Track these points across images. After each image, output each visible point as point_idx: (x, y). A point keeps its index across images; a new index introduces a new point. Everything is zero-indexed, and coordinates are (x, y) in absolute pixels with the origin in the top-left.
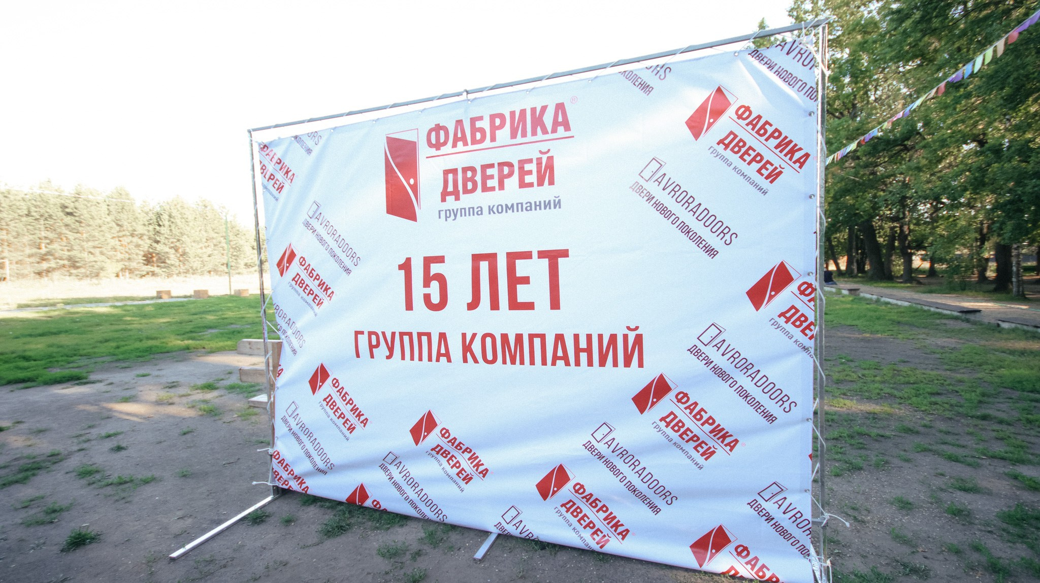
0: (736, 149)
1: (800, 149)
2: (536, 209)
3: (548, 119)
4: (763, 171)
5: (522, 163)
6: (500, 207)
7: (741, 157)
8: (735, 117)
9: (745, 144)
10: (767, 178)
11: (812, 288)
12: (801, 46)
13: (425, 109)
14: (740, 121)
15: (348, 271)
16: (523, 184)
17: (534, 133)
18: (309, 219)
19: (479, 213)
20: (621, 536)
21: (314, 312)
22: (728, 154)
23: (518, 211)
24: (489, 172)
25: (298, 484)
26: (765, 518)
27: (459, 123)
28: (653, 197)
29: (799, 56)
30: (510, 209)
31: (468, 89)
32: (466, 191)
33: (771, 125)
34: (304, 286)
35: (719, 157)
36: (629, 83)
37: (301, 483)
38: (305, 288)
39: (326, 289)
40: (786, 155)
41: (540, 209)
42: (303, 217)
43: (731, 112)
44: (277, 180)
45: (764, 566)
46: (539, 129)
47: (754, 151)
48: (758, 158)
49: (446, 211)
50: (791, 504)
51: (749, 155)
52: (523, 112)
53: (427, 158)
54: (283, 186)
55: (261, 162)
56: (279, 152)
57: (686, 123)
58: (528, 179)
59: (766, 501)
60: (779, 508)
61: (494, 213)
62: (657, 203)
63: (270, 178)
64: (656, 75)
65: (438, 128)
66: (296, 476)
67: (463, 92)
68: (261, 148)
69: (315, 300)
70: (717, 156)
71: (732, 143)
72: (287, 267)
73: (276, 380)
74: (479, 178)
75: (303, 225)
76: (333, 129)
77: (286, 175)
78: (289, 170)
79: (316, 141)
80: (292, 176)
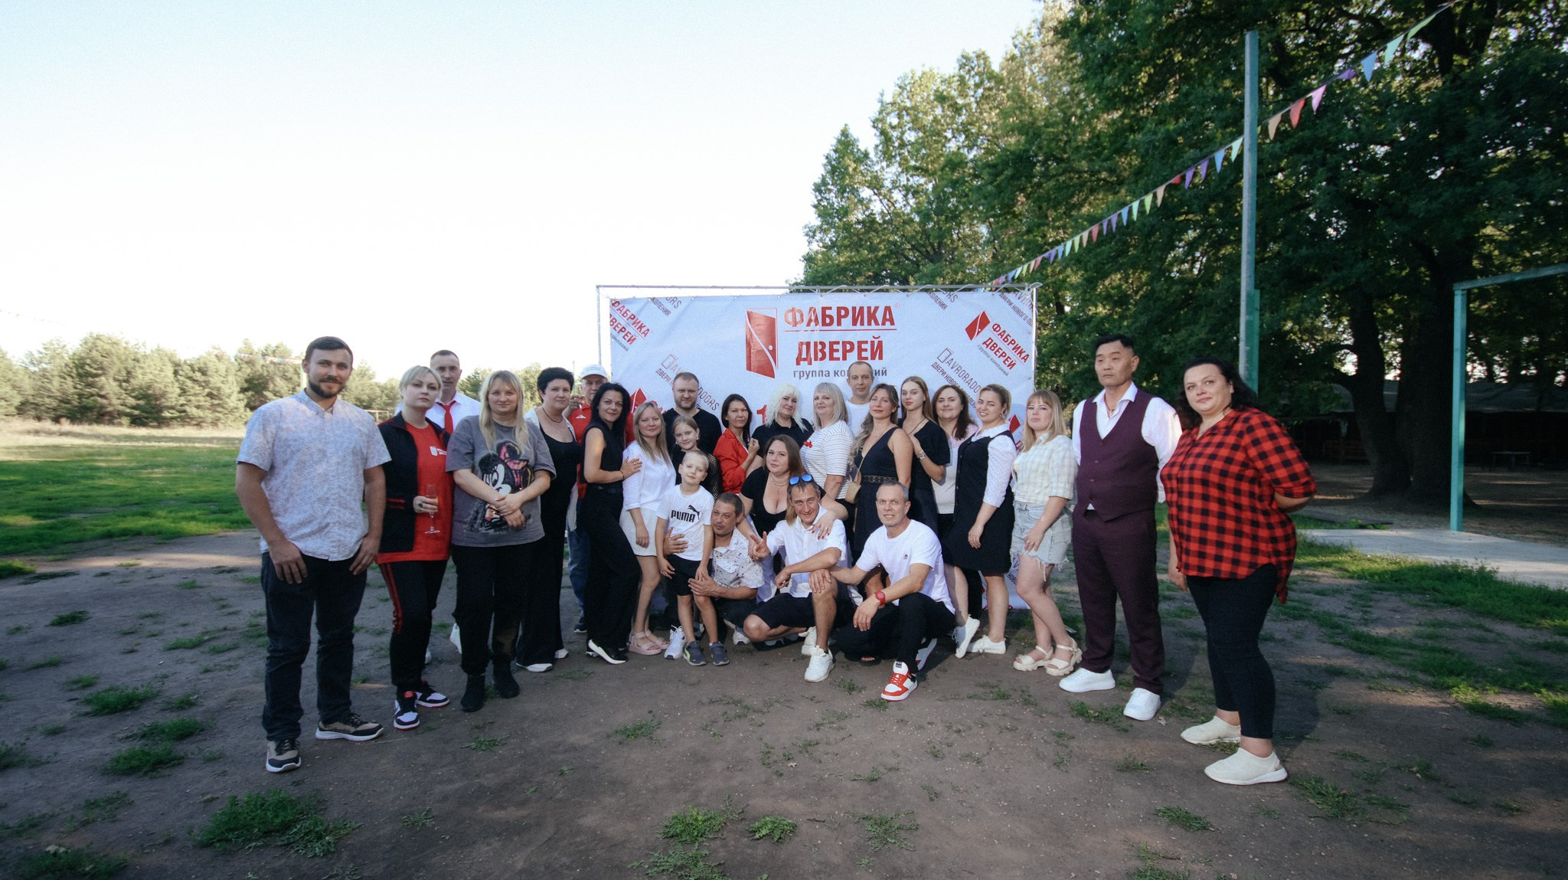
0: (992, 348)
1: (1025, 352)
3: (879, 315)
4: (1006, 362)
5: (860, 343)
7: (995, 353)
8: (992, 329)
9: (997, 346)
10: (1008, 366)
12: (1025, 295)
13: (783, 295)
14: (995, 332)
17: (869, 324)
18: (664, 370)
22: (988, 350)
27: (812, 310)
28: (946, 373)
29: (1024, 301)
33: (1010, 336)
36: (933, 300)
40: (1018, 354)
42: (658, 367)
43: (989, 327)
44: (629, 332)
47: (1001, 350)
49: (799, 370)
51: (999, 352)
52: (862, 308)
53: (784, 330)
54: (634, 338)
55: (610, 316)
56: (633, 309)
68: (611, 303)
70: (982, 351)
71: (990, 344)
74: (827, 350)
75: (657, 374)
76: (695, 298)
77: (639, 329)
78: (643, 325)
79: (675, 305)
80: (647, 330)
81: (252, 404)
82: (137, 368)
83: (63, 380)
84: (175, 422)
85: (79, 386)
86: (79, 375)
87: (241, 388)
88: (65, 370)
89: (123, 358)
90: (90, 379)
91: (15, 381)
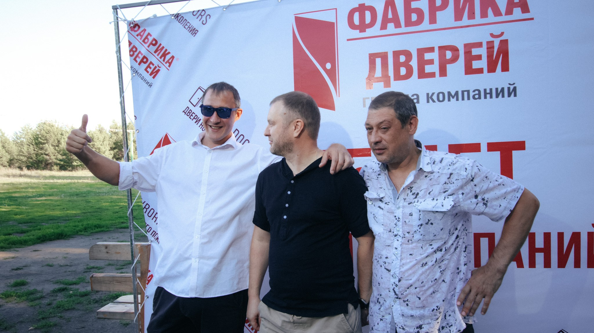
2: (485, 98)
5: (468, 47)
6: (441, 96)
16: (469, 70)
18: (191, 107)
23: (463, 99)
24: (428, 56)
27: (390, 3)
30: (453, 97)
32: (398, 77)
41: (491, 97)
42: (185, 104)
44: (151, 63)
46: (490, 11)
53: (348, 40)
54: (159, 70)
55: (130, 43)
56: (155, 32)
58: (476, 64)
61: (434, 101)
63: (142, 61)
65: (362, 8)
68: (131, 28)
73: (145, 288)
74: (414, 63)
75: (184, 113)
76: (226, 8)
77: (163, 58)
78: (166, 53)
79: (203, 21)
80: (172, 59)
81: (117, 156)
82: (62, 139)
83: (29, 147)
84: (78, 168)
85: (36, 150)
86: (36, 144)
87: (111, 148)
88: (29, 141)
89: (56, 134)
90: (41, 146)
91: (9, 148)
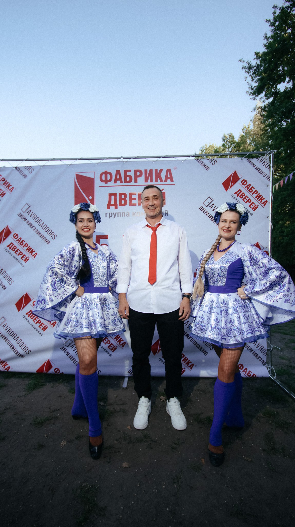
0: (241, 196)
1: (264, 199)
3: (163, 175)
4: (251, 206)
6: (138, 214)
7: (243, 200)
8: (241, 184)
9: (244, 195)
10: (252, 209)
11: (268, 253)
12: (265, 160)
13: (99, 163)
14: (243, 186)
15: (48, 242)
17: (156, 181)
18: (22, 213)
19: (128, 215)
20: (190, 368)
21: (22, 265)
22: (238, 198)
24: (133, 197)
25: (3, 366)
26: (250, 350)
27: (118, 172)
28: (209, 214)
29: (264, 164)
31: (123, 156)
32: (121, 205)
33: (254, 188)
34: (16, 250)
35: (235, 199)
36: (199, 164)
37: (5, 365)
38: (17, 251)
39: (32, 252)
40: (259, 201)
42: (19, 211)
43: (239, 182)
44: (1, 190)
45: (249, 371)
46: (159, 180)
47: (248, 198)
48: (249, 201)
49: (110, 213)
50: (259, 343)
51: (246, 199)
52: (151, 171)
53: (100, 187)
54: (5, 194)
56: (4, 175)
57: (222, 184)
59: (250, 343)
60: (255, 345)
61: (135, 215)
62: (210, 216)
64: (211, 163)
65: (106, 173)
66: (2, 361)
67: (121, 157)
69: (23, 258)
70: (234, 198)
71: (239, 193)
72: (4, 239)
74: (128, 199)
75: (18, 216)
76: (42, 167)
77: (8, 188)
78: (10, 185)
79: (30, 172)
80: (12, 189)
